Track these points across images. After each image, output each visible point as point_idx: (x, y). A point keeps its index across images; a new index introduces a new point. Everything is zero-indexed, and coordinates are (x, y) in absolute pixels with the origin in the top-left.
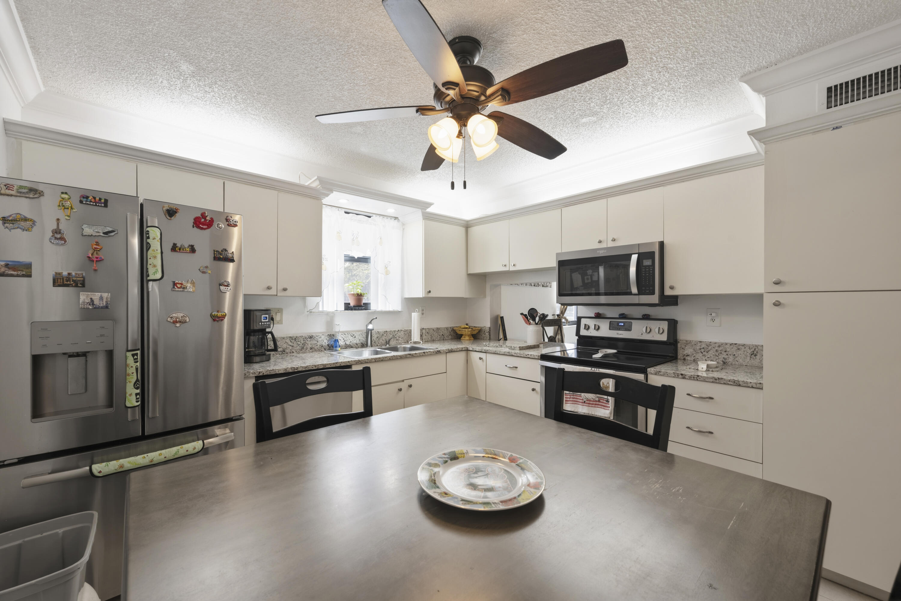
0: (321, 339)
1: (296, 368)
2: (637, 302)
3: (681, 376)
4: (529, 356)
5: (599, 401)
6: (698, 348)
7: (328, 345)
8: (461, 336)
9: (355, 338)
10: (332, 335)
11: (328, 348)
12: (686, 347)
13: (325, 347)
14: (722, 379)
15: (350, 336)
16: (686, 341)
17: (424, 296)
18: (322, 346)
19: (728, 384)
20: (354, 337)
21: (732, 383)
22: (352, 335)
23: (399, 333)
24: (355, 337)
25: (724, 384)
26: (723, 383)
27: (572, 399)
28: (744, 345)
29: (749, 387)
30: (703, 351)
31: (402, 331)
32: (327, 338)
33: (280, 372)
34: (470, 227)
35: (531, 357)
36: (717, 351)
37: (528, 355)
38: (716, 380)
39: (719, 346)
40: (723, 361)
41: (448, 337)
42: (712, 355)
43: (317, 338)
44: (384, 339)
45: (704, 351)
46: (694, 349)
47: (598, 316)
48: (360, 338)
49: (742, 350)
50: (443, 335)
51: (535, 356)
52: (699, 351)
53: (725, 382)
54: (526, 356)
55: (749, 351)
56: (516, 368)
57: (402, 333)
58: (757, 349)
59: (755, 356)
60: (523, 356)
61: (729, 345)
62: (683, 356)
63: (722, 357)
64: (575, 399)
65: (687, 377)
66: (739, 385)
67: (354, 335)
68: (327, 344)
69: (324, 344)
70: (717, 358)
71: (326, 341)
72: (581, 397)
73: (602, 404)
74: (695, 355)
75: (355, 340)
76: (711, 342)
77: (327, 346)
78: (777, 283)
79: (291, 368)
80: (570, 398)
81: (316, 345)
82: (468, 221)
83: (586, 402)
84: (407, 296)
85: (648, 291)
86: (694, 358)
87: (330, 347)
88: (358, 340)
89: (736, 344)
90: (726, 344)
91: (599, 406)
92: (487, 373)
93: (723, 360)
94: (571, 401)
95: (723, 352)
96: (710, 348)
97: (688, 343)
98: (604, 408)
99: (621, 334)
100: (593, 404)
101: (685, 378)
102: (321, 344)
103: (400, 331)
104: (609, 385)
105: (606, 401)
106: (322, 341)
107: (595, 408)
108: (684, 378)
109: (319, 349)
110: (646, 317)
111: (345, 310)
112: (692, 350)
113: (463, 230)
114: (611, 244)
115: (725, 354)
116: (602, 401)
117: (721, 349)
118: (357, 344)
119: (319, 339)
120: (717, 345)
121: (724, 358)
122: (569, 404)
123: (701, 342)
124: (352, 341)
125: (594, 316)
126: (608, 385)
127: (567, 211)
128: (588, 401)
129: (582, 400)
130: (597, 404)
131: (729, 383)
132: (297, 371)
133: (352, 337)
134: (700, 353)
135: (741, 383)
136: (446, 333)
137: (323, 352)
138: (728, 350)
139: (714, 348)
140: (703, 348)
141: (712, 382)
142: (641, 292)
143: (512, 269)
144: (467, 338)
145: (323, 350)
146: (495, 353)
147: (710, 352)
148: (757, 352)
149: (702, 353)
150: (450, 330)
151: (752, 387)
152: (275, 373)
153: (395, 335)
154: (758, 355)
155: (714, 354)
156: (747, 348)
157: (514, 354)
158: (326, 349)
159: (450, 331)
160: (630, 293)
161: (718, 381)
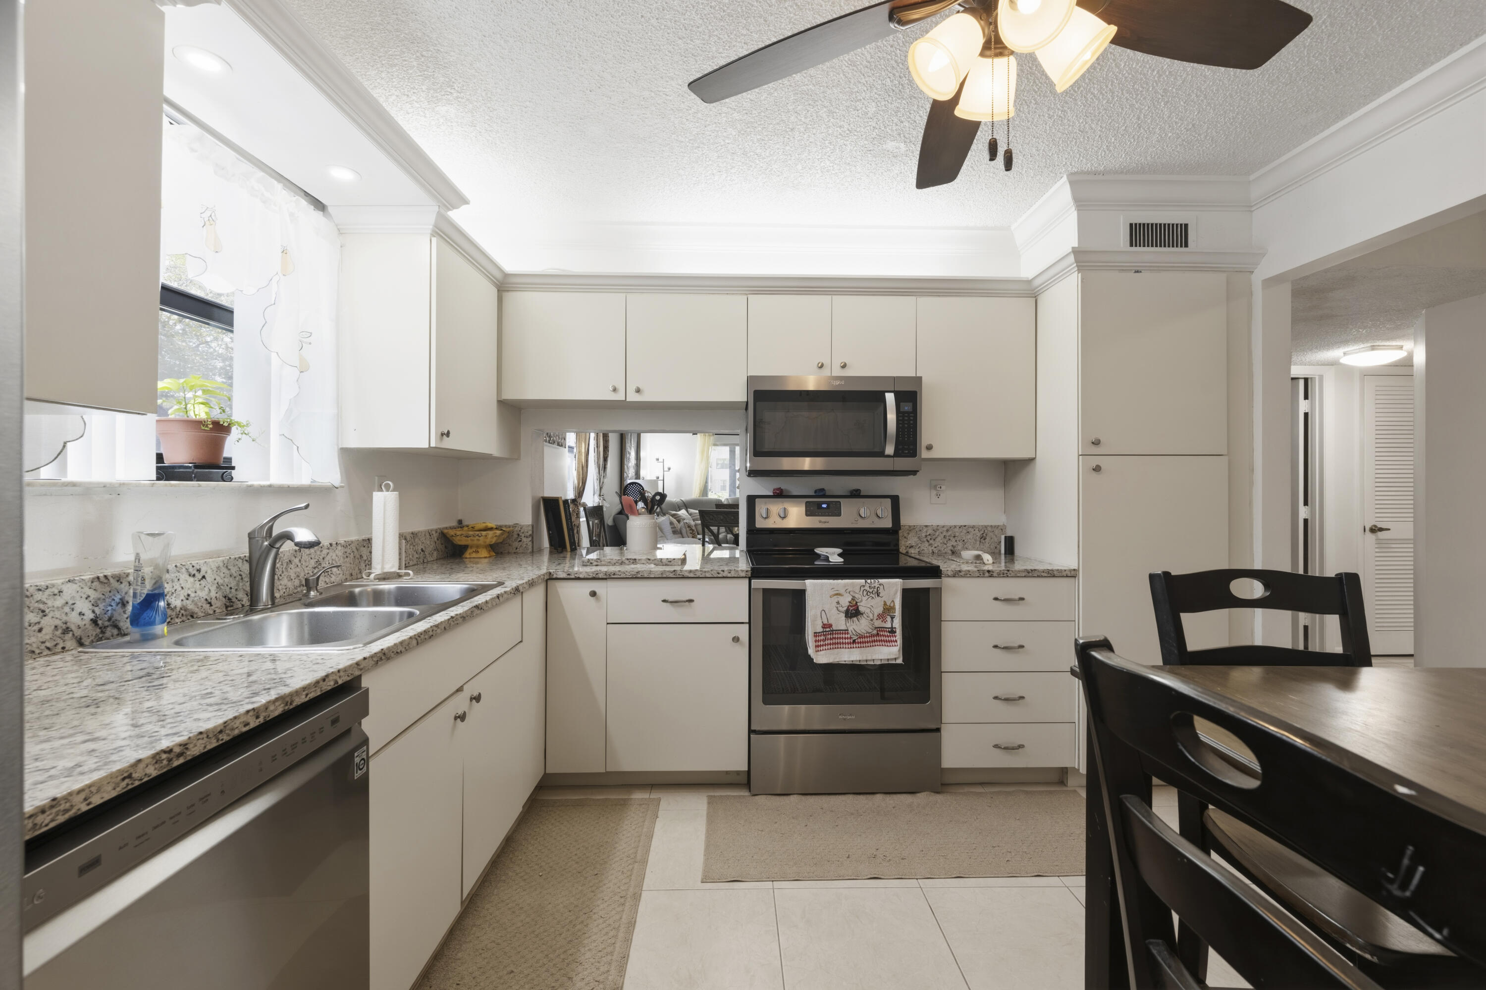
0: (59, 602)
1: (177, 750)
2: (890, 468)
3: (987, 574)
4: (725, 574)
5: (878, 634)
6: (924, 535)
7: (94, 621)
8: (464, 548)
9: (203, 582)
10: (113, 577)
11: (94, 632)
12: (910, 535)
13: (78, 633)
14: (1035, 570)
15: (184, 576)
16: (910, 526)
17: (433, 445)
18: (67, 630)
19: (1042, 577)
20: (199, 576)
21: (1046, 575)
22: (193, 572)
23: (331, 554)
24: (204, 577)
25: (1038, 576)
26: (1036, 575)
27: (829, 642)
28: (973, 527)
29: (1063, 577)
30: (929, 539)
31: (339, 547)
32: (91, 592)
33: (97, 800)
34: (508, 291)
35: (729, 575)
36: (945, 537)
37: (723, 571)
38: (1029, 573)
39: (947, 531)
40: (951, 551)
41: (431, 554)
42: (939, 544)
43: (38, 596)
44: (293, 576)
45: (931, 539)
46: (919, 537)
47: (780, 494)
48: (219, 580)
49: (972, 534)
50: (422, 550)
51: (740, 572)
52: (925, 540)
53: (1039, 574)
54: (718, 573)
55: (979, 534)
56: (691, 601)
57: (340, 551)
58: (986, 531)
59: (985, 539)
60: (710, 576)
61: (958, 527)
62: (906, 549)
63: (950, 544)
64: (834, 641)
65: (995, 574)
66: (1054, 576)
67: (199, 571)
68: (92, 616)
69: (74, 619)
70: (945, 546)
71: (84, 606)
72: (848, 633)
73: (882, 638)
74: (920, 545)
75: (202, 590)
76: (938, 526)
77: (90, 627)
78: (1096, 443)
79: (154, 756)
80: (824, 640)
81: (37, 627)
82: (506, 275)
83: (857, 641)
84: (355, 442)
85: (907, 452)
86: (918, 550)
87: (103, 630)
88: (213, 589)
89: (965, 526)
90: (955, 527)
91: (878, 643)
92: (608, 625)
93: (952, 548)
94: (828, 645)
95: (951, 539)
96: (937, 534)
97: (911, 529)
98: (889, 645)
99: (825, 522)
100: (868, 642)
101: (993, 577)
102: (58, 622)
103: (334, 545)
104: (894, 604)
105: (889, 632)
106: (67, 609)
107: (873, 648)
108: (991, 576)
109: (48, 644)
110: (856, 494)
111: (158, 479)
112: (916, 539)
113: (492, 292)
114: (838, 372)
115: (954, 540)
116: (881, 633)
117: (949, 533)
118: (210, 603)
119: (50, 603)
120: (945, 529)
121: (952, 546)
122: (822, 653)
123: (926, 526)
124: (192, 595)
125: (771, 494)
126: (892, 605)
127: (758, 302)
128: (860, 638)
129: (851, 638)
130: (875, 641)
131: (1043, 574)
132: (181, 761)
133: (192, 579)
134: (926, 542)
135: (1055, 573)
136: (429, 545)
137: (68, 656)
138: (957, 534)
139: (942, 533)
140: (930, 535)
141: (1025, 577)
142: (897, 453)
143: (633, 397)
144: (484, 553)
145: (70, 643)
146: (636, 578)
147: (937, 540)
148: (986, 535)
149: (928, 541)
150: (435, 535)
151: (1067, 576)
152: (71, 813)
153: (321, 560)
154: (987, 538)
155: (941, 541)
156: (977, 531)
157: (687, 574)
158: (87, 641)
159: (436, 539)
160: (881, 454)
161: (1030, 574)
